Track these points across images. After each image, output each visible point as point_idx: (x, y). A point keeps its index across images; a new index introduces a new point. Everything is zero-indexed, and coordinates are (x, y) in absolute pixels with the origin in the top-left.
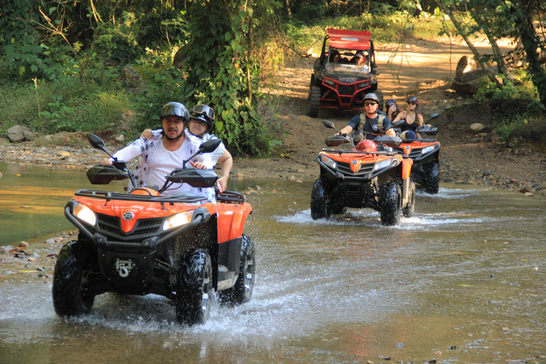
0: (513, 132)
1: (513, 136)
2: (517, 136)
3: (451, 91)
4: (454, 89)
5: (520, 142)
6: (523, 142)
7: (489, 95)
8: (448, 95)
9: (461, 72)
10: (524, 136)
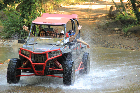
1: (128, 32)
3: (108, 17)
5: (131, 34)
7: (120, 18)
9: (111, 11)
10: (132, 32)
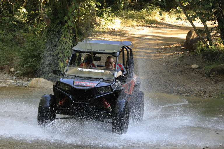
0: (213, 69)
1: (212, 71)
2: (214, 71)
3: (183, 48)
4: (185, 47)
5: (216, 74)
6: (217, 74)
7: (202, 50)
8: (182, 50)
9: (189, 39)
10: (218, 72)
